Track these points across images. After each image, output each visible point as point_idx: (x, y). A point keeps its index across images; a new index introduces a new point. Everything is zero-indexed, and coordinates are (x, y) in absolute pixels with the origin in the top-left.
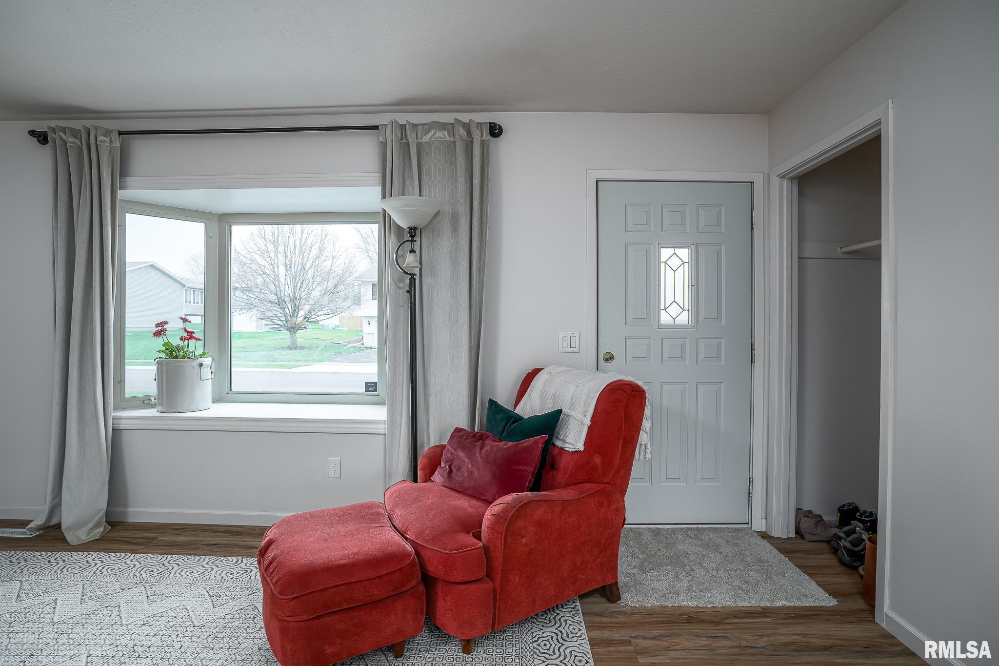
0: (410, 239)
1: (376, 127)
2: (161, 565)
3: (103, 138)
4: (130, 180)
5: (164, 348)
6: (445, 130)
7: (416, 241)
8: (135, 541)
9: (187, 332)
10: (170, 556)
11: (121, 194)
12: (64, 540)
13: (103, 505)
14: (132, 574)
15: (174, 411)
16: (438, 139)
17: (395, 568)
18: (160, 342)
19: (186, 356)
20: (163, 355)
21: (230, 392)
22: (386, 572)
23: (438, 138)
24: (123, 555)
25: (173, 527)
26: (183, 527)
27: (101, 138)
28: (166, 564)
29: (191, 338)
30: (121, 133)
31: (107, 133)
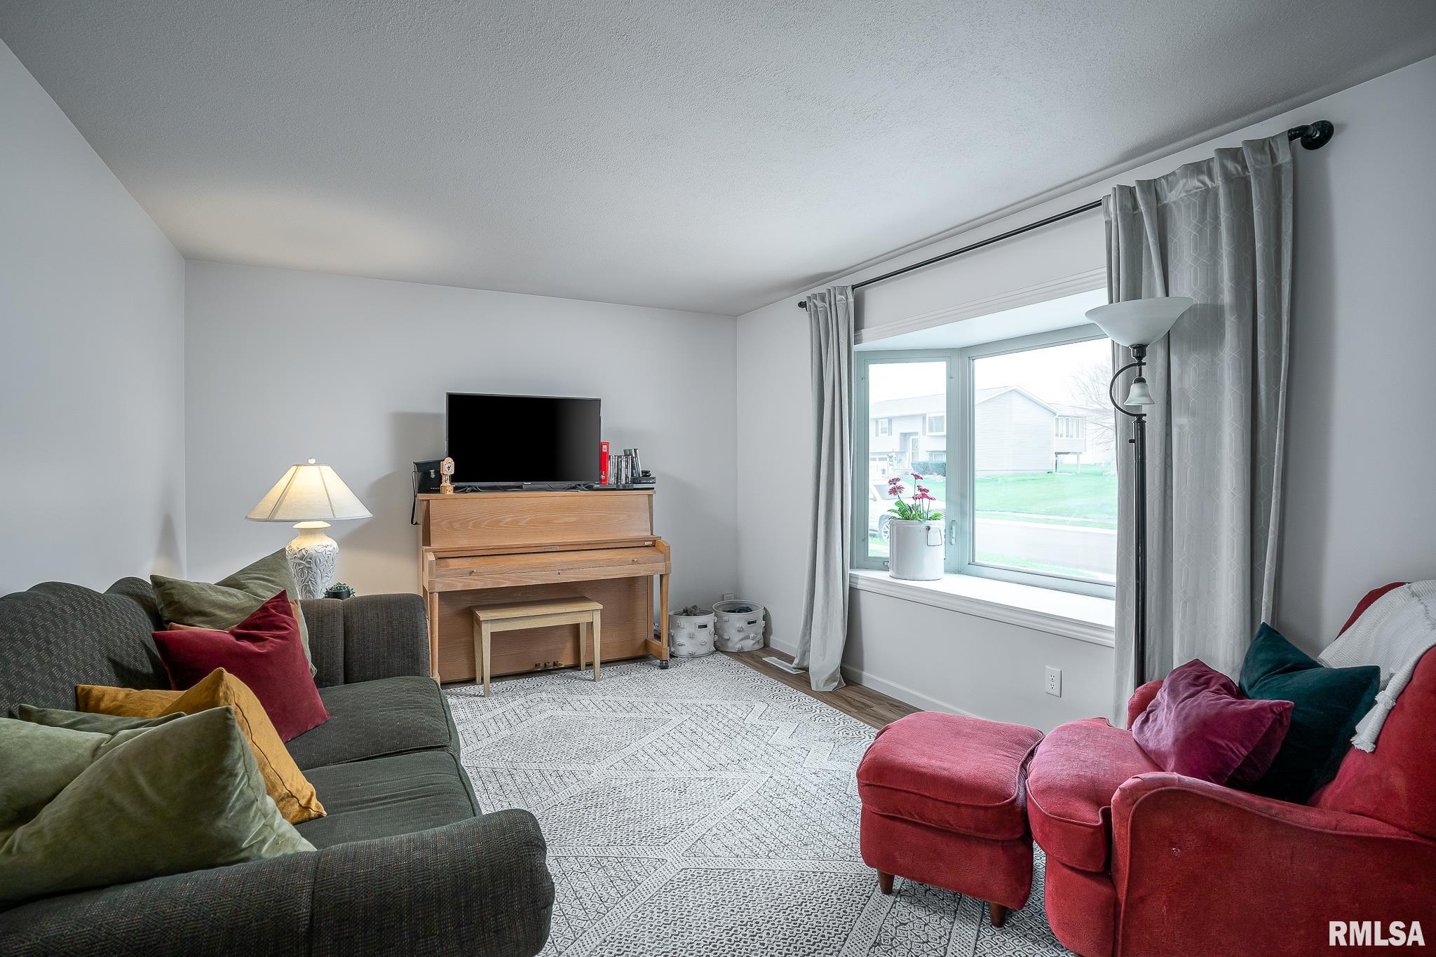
0: (1137, 361)
1: (1098, 204)
2: (857, 732)
3: (840, 296)
4: (865, 333)
5: (897, 508)
6: (1203, 173)
7: (1145, 364)
8: (854, 703)
9: (921, 490)
10: (869, 727)
11: (855, 348)
12: (809, 683)
13: (837, 661)
14: (833, 730)
15: (905, 577)
16: (1192, 192)
17: (979, 803)
18: (895, 499)
19: (921, 516)
20: (897, 516)
21: (972, 563)
22: (966, 802)
23: (1190, 191)
24: (838, 711)
25: (891, 702)
26: (898, 704)
27: (839, 297)
28: (862, 733)
29: (924, 496)
30: (853, 288)
31: (843, 290)
